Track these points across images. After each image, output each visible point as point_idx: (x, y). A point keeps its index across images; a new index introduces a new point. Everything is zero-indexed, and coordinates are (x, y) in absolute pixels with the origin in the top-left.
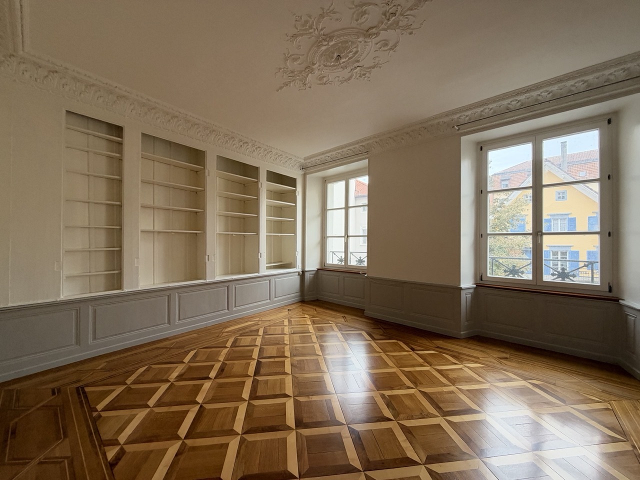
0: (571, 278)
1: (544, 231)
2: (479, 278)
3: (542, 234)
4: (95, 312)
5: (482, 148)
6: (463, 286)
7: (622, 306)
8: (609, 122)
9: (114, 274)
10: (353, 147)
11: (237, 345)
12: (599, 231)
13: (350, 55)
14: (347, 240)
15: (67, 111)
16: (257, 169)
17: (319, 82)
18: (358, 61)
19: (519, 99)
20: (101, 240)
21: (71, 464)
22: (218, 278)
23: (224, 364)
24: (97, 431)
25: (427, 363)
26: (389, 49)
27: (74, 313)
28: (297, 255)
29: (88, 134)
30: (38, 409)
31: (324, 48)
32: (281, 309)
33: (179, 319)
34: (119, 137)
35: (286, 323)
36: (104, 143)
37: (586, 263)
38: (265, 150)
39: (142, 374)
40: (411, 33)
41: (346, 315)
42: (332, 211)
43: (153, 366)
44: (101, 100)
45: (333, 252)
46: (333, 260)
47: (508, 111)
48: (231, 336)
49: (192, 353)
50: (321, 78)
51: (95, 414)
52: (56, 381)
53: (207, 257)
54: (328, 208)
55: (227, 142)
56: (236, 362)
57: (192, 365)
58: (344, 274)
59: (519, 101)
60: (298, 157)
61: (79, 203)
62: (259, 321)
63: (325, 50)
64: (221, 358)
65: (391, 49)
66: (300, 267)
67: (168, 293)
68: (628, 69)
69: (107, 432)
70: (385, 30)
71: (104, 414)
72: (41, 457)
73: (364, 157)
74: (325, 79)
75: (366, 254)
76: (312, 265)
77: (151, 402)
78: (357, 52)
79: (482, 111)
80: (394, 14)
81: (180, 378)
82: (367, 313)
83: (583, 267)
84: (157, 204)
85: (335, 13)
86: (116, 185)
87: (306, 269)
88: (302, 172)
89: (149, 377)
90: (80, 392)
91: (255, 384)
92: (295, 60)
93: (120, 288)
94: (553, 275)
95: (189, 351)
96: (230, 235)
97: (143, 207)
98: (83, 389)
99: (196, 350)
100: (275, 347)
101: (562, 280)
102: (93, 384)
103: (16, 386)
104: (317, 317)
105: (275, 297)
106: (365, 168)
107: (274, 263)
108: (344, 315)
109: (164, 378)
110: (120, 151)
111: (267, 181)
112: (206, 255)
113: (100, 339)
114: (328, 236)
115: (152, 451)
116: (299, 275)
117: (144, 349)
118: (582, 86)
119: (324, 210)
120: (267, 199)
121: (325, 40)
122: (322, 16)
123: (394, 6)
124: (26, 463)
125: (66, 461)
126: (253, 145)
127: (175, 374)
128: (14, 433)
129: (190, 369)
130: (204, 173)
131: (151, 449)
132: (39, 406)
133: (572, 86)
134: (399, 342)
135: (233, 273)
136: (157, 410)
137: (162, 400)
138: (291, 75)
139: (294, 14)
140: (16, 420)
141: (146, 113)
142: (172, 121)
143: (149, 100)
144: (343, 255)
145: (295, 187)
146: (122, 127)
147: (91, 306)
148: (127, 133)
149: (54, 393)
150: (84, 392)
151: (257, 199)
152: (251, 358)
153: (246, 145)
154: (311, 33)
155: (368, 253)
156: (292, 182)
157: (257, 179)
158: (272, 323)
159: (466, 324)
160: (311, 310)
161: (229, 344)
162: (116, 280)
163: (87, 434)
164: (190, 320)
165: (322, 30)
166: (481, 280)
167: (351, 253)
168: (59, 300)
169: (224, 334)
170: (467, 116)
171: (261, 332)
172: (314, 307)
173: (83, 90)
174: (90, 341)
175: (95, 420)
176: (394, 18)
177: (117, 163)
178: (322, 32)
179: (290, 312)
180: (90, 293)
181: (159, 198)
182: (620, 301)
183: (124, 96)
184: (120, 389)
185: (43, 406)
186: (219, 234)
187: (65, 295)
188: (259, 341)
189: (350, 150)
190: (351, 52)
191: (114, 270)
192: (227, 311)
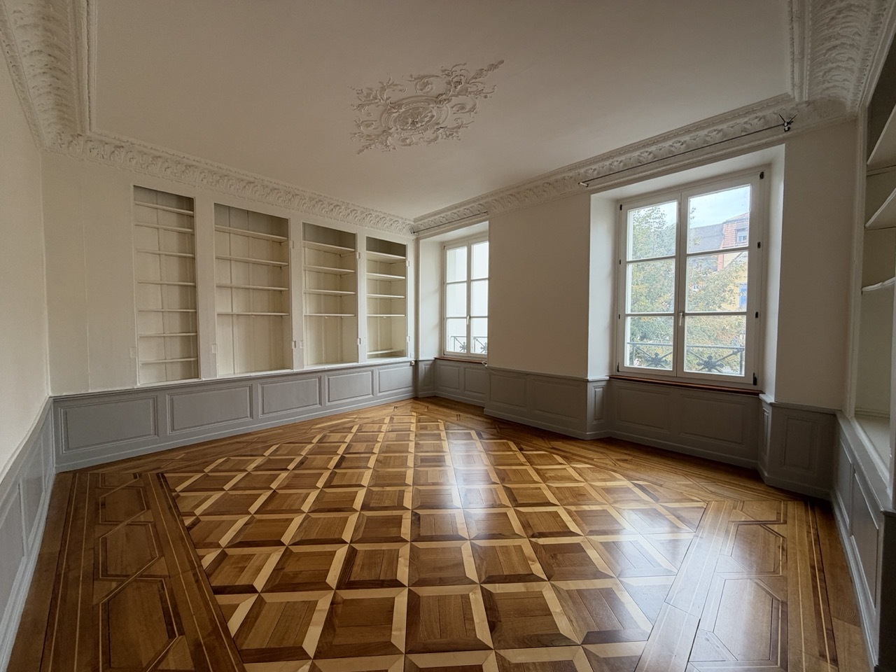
0: (718, 368)
1: (686, 311)
2: (615, 369)
3: (684, 315)
4: (172, 400)
5: (621, 207)
6: (590, 378)
7: (760, 401)
8: (762, 176)
9: (190, 361)
10: (470, 206)
11: (324, 441)
12: (746, 311)
13: (426, 119)
14: (470, 322)
15: (134, 186)
16: (354, 236)
17: (401, 143)
18: (438, 124)
19: (650, 151)
20: (175, 325)
21: (154, 526)
22: (307, 368)
23: (305, 458)
24: (176, 507)
25: (529, 462)
26: (468, 112)
27: (151, 402)
28: (408, 341)
29: (157, 209)
30: (123, 489)
31: (395, 115)
32: (388, 405)
33: (263, 413)
34: (190, 210)
35: (387, 420)
36: (174, 218)
37: (735, 350)
38: (362, 213)
39: (221, 464)
40: (486, 97)
41: (461, 414)
42: (452, 285)
43: (231, 458)
44: (169, 171)
45: (455, 337)
46: (454, 347)
47: (640, 164)
48: (320, 433)
49: (274, 448)
50: (404, 140)
51: (174, 494)
52: (138, 467)
53: (293, 343)
54: (448, 282)
55: (314, 206)
56: (318, 456)
57: (271, 458)
58: (463, 365)
59: (650, 153)
60: (406, 220)
61: (151, 285)
62: (356, 418)
63: (398, 117)
64: (304, 453)
65: (470, 111)
66: (413, 356)
67: (249, 383)
68: (764, 117)
69: (184, 507)
70: (456, 96)
71: (181, 494)
72: (129, 521)
73: (484, 218)
74: (408, 141)
75: (487, 339)
76: (428, 353)
77: (227, 487)
78: (433, 116)
79: (610, 164)
80: (460, 83)
81: (257, 469)
82: (487, 411)
83: (731, 355)
84: (234, 283)
85: (396, 85)
86: (189, 263)
87: (420, 359)
88: (413, 237)
89: (227, 467)
90: (161, 477)
91: (333, 475)
92: (368, 126)
93: (197, 376)
94: (699, 364)
95: (272, 446)
96: (323, 318)
97: (219, 287)
98: (162, 474)
99: (277, 446)
100: (365, 444)
101: (708, 371)
102: (174, 471)
103: (100, 471)
104: (425, 415)
105: (380, 392)
106: (484, 232)
107: (382, 350)
108: (458, 413)
109: (242, 468)
110: (192, 226)
111: (367, 250)
112: (292, 340)
113: (178, 430)
114: (447, 316)
115: (224, 521)
116: (411, 365)
117: (224, 443)
118: (718, 137)
119: (443, 284)
120: (368, 272)
121: (394, 108)
122: (383, 89)
123: (457, 76)
124: (117, 525)
125: (150, 525)
126: (347, 208)
127: (253, 465)
128: (103, 504)
129: (269, 461)
130: (288, 245)
131: (223, 519)
132: (122, 486)
133: (707, 136)
134: (509, 442)
135: (327, 363)
136: (231, 493)
137: (237, 486)
138: (368, 138)
139: (354, 89)
140: (105, 495)
141: (218, 181)
142: (247, 187)
143: (220, 168)
144: (465, 340)
145: (405, 256)
146: (193, 199)
147: (168, 394)
148: (198, 205)
149: (135, 477)
150: (164, 477)
151: (355, 273)
152: (335, 453)
153: (338, 208)
154: (377, 103)
155: (488, 337)
156: (400, 249)
157: (354, 249)
158: (370, 420)
159: (595, 422)
160: (422, 407)
161: (315, 441)
162: (192, 367)
163: (167, 508)
164: (275, 414)
165: (387, 99)
166: (618, 371)
167: (475, 338)
168: (135, 387)
169: (313, 431)
170: (595, 170)
171: (354, 430)
172: (427, 405)
173: (150, 162)
174: (169, 431)
175: (174, 499)
176: (459, 86)
177: (189, 239)
178: (388, 101)
179: (396, 410)
180: (167, 381)
181: (237, 275)
182: (760, 395)
183: (193, 166)
184: (197, 476)
185: (127, 486)
186: (310, 316)
187: (142, 382)
188: (349, 438)
189: (467, 209)
190: (426, 117)
191: (190, 357)
192: (319, 406)
